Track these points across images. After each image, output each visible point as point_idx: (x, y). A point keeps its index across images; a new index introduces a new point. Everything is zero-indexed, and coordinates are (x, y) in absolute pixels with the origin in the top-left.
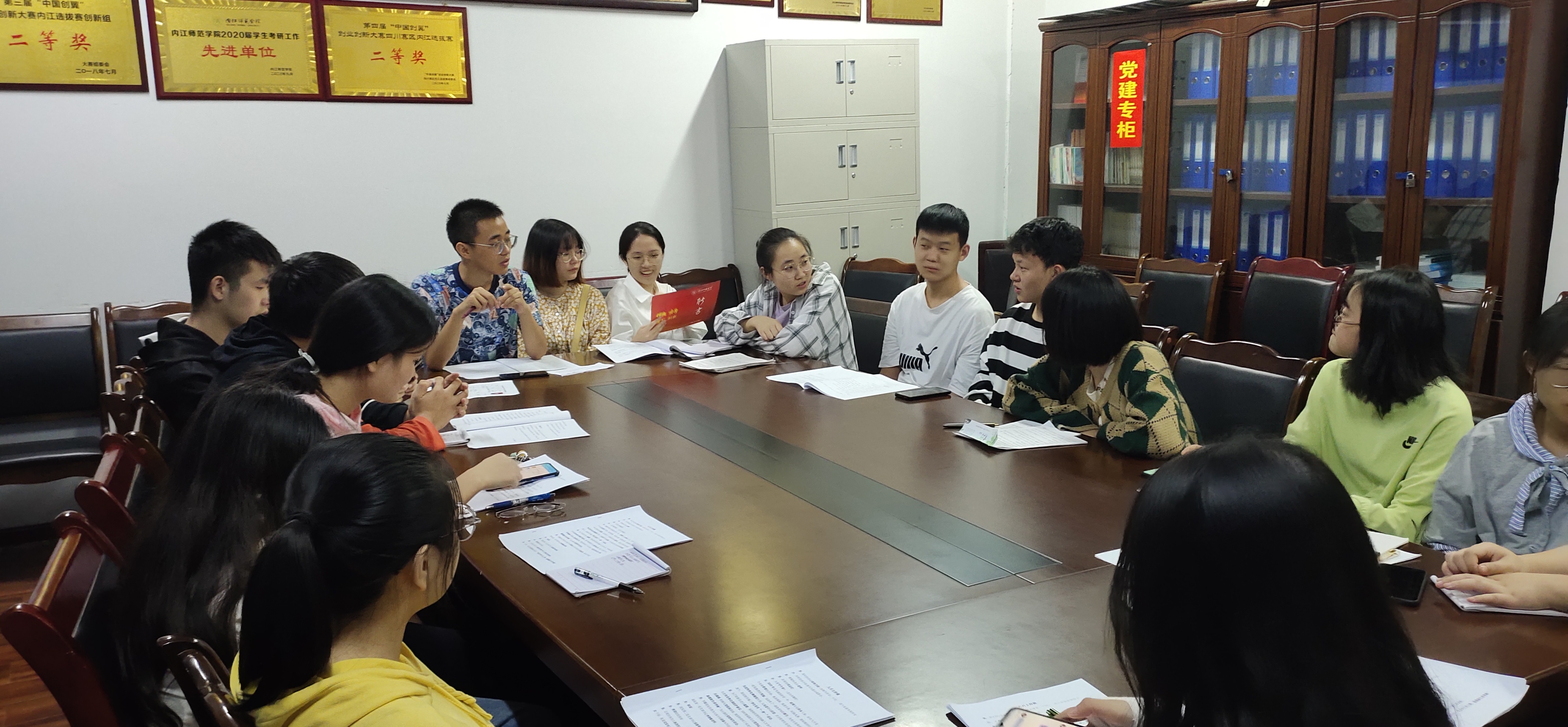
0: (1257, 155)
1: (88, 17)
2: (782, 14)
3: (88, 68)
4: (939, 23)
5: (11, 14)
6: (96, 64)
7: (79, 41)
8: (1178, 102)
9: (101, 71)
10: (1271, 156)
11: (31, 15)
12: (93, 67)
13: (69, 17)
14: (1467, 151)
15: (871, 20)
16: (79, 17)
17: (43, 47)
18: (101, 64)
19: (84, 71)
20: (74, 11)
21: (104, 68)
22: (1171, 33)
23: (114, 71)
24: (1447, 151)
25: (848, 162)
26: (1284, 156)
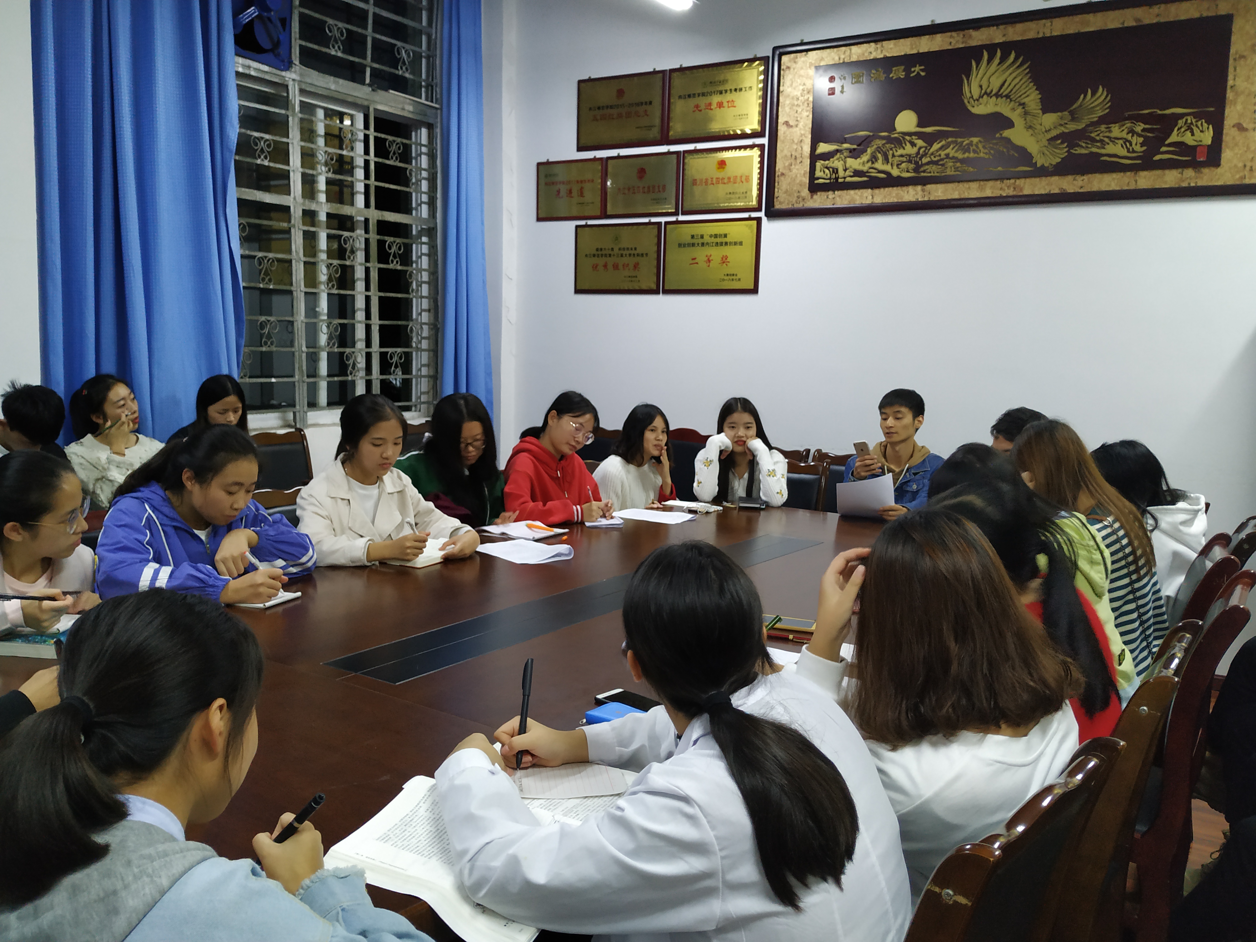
1: (731, 243)
3: (726, 278)
5: (693, 245)
6: (731, 275)
7: (724, 260)
9: (733, 280)
11: (703, 244)
12: (729, 277)
13: (721, 244)
16: (726, 243)
17: (705, 265)
18: (733, 275)
19: (724, 280)
20: (724, 240)
21: (734, 277)
23: (739, 280)
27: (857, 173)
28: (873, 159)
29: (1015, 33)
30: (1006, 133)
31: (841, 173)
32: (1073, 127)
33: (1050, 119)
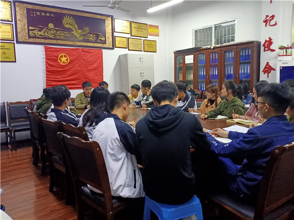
0: (212, 74)
1: (6, 49)
2: (129, 50)
3: (5, 58)
4: (156, 52)
7: (4, 53)
8: (199, 65)
10: (214, 74)
14: (246, 72)
15: (144, 51)
18: (8, 57)
20: (3, 48)
22: (197, 53)
23: (10, 59)
24: (243, 72)
25: (142, 75)
26: (217, 74)
27: (41, 35)
28: (44, 33)
29: (71, 13)
30: (72, 32)
31: (37, 35)
32: (84, 33)
33: (80, 31)
